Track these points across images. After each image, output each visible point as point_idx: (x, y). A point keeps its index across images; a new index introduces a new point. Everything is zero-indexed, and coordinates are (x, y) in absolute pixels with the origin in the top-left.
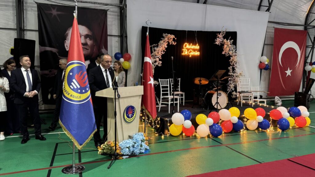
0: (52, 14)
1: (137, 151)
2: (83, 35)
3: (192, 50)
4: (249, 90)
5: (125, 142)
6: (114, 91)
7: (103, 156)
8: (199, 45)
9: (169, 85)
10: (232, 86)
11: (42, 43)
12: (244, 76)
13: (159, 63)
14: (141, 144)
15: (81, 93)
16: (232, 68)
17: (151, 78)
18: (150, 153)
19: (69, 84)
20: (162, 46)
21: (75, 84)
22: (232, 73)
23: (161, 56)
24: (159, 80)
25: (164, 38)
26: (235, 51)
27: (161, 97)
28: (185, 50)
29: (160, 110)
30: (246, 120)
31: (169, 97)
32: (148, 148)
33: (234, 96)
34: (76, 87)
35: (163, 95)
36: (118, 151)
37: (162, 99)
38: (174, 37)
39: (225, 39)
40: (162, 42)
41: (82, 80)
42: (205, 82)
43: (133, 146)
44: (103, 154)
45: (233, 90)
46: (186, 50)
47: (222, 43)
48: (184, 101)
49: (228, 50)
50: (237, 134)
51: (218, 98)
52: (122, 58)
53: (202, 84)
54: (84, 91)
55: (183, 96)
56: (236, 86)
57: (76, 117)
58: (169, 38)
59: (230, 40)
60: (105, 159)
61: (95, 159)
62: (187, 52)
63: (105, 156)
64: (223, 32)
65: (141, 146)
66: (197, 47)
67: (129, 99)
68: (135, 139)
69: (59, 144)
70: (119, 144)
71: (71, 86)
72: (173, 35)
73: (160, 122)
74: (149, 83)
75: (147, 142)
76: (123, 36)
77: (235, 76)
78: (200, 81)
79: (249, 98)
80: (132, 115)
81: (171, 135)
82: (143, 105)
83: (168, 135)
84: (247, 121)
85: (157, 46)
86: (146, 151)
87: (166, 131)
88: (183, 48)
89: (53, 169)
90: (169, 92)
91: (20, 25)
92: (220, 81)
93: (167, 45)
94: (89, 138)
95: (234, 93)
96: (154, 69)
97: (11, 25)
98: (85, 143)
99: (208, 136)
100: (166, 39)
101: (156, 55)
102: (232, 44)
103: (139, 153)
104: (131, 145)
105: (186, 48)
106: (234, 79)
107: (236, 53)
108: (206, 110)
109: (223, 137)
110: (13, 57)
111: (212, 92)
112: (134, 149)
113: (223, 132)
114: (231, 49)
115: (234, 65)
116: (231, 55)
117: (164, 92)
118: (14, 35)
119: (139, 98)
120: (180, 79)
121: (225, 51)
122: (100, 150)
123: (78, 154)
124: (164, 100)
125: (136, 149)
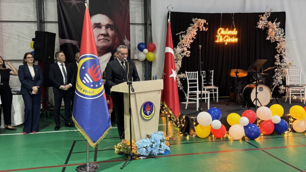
0: (71, 4)
1: (156, 152)
2: (103, 26)
3: (228, 36)
4: (300, 84)
5: (142, 142)
6: (128, 85)
7: (120, 156)
8: (236, 30)
9: (197, 79)
10: (279, 79)
11: (62, 36)
12: (295, 66)
13: (187, 53)
14: (160, 144)
15: (94, 87)
16: (279, 57)
17: (173, 70)
18: (170, 154)
19: (82, 79)
20: (191, 33)
21: (88, 78)
22: (280, 63)
23: (189, 45)
24: (186, 72)
25: (193, 23)
26: (283, 36)
27: (189, 92)
28: (219, 36)
29: (187, 107)
30: (292, 120)
31: (196, 93)
32: (169, 149)
33: (281, 92)
34: (88, 82)
35: (191, 89)
36: (133, 151)
37: (190, 94)
38: (205, 22)
39: (270, 22)
40: (190, 28)
41: (95, 74)
42: (242, 74)
43: (152, 146)
44: (120, 153)
45: (280, 83)
46: (221, 37)
47: (266, 26)
48: (217, 97)
49: (274, 35)
50: (279, 136)
51: (257, 93)
52: (146, 48)
53: (239, 77)
54: (97, 86)
55: (216, 92)
56: (285, 78)
57: (89, 113)
58: (199, 23)
59: (277, 22)
60: (121, 159)
61: (110, 158)
62: (222, 39)
63: (121, 156)
64: (268, 13)
65: (160, 146)
66: (235, 32)
67: (146, 94)
68: (153, 139)
69: (76, 142)
70: (136, 144)
71: (83, 81)
72: (204, 20)
73: (185, 121)
74: (171, 76)
75: (168, 142)
76: (147, 24)
77: (283, 67)
78: (237, 73)
79: (300, 93)
80: (150, 112)
81: (197, 136)
82: (164, 102)
83: (194, 136)
84: (293, 122)
85: (185, 34)
86: (166, 153)
87: (192, 131)
88: (216, 34)
89: (67, 167)
90: (198, 87)
91: (40, 17)
92: (264, 72)
93: (196, 32)
94: (103, 135)
95: (282, 87)
96: (181, 60)
97: (32, 17)
98: (99, 140)
99: (243, 139)
100: (196, 25)
101: (184, 44)
102: (279, 27)
103: (158, 154)
104: (148, 145)
105: (220, 34)
106: (282, 70)
107: (284, 38)
108: (243, 108)
109: (262, 140)
110: (33, 51)
111: (252, 85)
112: (153, 149)
113: (262, 134)
114: (277, 34)
115: (282, 53)
116: (278, 40)
117: (192, 87)
118: (34, 28)
119: (158, 93)
120: (213, 71)
121: (270, 36)
122: (116, 149)
123: (94, 152)
124: (192, 96)
125: (155, 149)
